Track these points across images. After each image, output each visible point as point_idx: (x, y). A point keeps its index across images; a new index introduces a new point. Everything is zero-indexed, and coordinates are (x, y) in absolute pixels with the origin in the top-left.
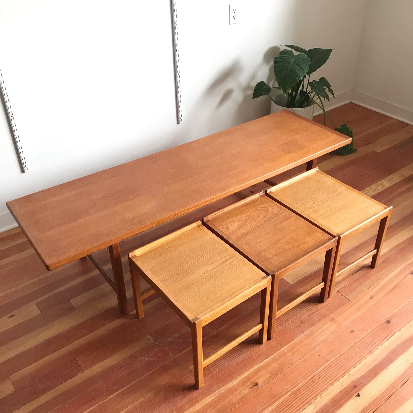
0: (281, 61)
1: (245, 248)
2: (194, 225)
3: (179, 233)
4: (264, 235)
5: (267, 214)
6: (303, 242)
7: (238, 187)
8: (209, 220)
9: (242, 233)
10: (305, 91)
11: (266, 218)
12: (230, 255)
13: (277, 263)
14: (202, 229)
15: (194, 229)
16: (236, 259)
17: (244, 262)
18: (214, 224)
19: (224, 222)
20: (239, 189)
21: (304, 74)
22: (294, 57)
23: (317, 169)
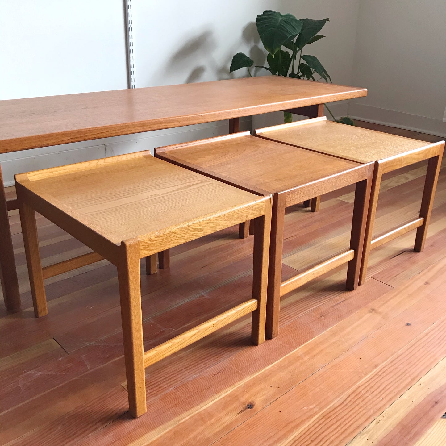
1: (224, 175)
2: (139, 155)
3: (111, 162)
5: (258, 149)
6: (319, 169)
8: (164, 152)
9: (219, 163)
11: (257, 152)
12: (200, 181)
14: (152, 160)
15: (139, 159)
16: (209, 184)
18: (173, 156)
21: (295, 32)
22: (282, 16)
23: (325, 118)
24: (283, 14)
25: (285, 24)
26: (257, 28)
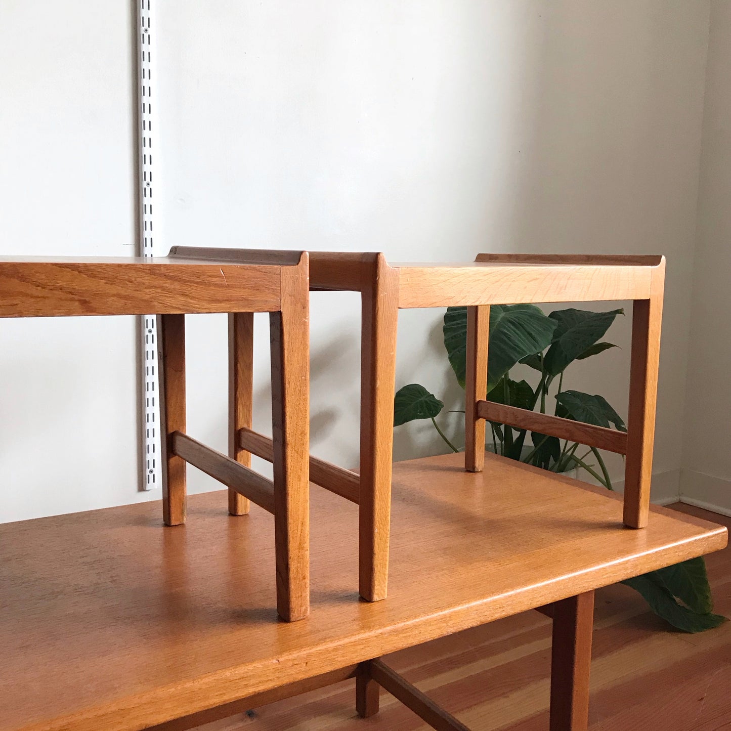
0: (465, 315)
22: (505, 308)
26: (443, 337)
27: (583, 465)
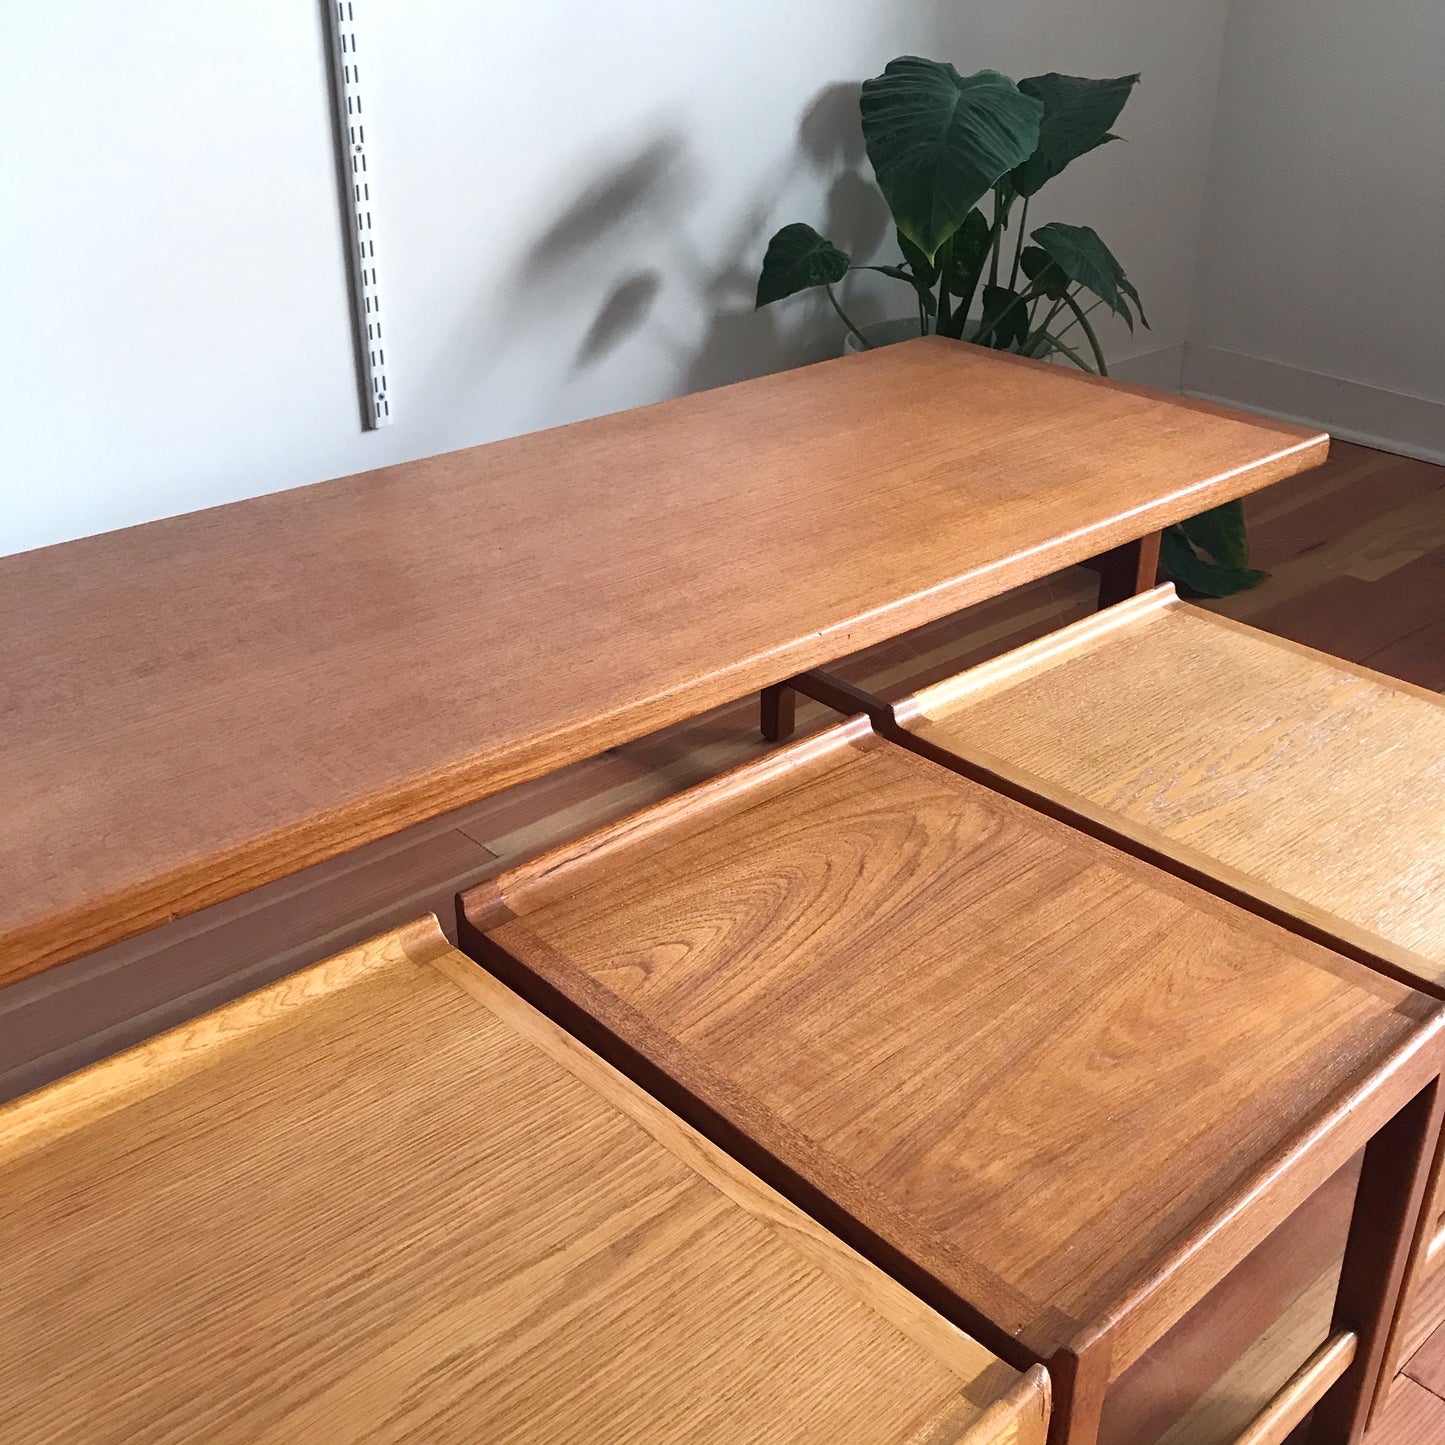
0: (897, 98)
1: (786, 1113)
2: (387, 950)
3: (258, 1020)
4: (922, 998)
5: (918, 854)
6: (1222, 1042)
7: (708, 676)
8: (503, 908)
9: (752, 991)
10: (1007, 287)
11: (914, 881)
12: (672, 1183)
13: (1061, 1230)
14: (447, 979)
15: (385, 979)
16: (715, 1222)
17: (786, 1244)
18: (541, 932)
19: (617, 920)
20: (712, 690)
21: (1017, 156)
22: (959, 82)
23: (1168, 593)
24: (965, 71)
25: (973, 123)
27: (1062, 349)
